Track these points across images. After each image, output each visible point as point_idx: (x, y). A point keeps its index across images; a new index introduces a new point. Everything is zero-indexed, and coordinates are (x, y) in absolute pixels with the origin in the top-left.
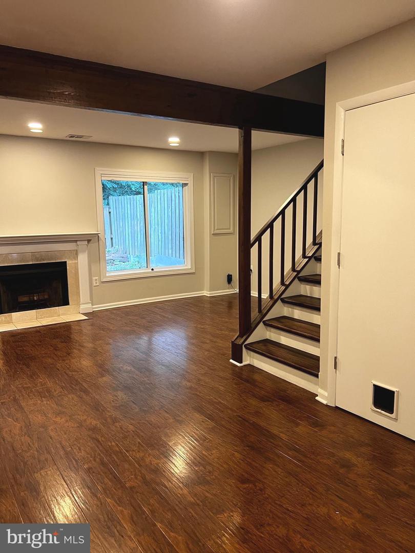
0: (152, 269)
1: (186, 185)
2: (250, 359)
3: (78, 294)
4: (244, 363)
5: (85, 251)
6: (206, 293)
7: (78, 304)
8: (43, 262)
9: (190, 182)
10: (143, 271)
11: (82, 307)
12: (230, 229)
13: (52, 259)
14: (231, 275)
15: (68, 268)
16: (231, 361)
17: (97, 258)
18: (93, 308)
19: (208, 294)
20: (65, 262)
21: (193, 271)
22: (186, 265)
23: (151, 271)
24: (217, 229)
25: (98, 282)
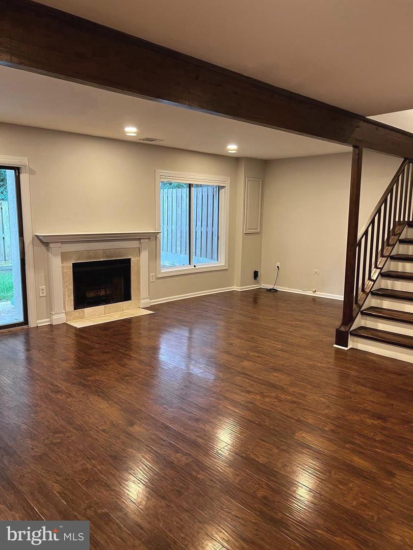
0: (195, 266)
1: (223, 187)
2: (354, 343)
3: (139, 289)
4: (350, 347)
5: (146, 249)
6: (236, 289)
7: (139, 299)
8: (112, 259)
9: (227, 185)
10: (187, 268)
11: (142, 301)
12: (257, 229)
13: (120, 256)
14: (257, 272)
15: (132, 265)
16: (335, 346)
17: (155, 256)
18: (151, 303)
19: (239, 289)
20: (130, 259)
21: (226, 268)
22: (221, 263)
23: (194, 267)
24: (249, 229)
25: (154, 278)
